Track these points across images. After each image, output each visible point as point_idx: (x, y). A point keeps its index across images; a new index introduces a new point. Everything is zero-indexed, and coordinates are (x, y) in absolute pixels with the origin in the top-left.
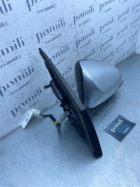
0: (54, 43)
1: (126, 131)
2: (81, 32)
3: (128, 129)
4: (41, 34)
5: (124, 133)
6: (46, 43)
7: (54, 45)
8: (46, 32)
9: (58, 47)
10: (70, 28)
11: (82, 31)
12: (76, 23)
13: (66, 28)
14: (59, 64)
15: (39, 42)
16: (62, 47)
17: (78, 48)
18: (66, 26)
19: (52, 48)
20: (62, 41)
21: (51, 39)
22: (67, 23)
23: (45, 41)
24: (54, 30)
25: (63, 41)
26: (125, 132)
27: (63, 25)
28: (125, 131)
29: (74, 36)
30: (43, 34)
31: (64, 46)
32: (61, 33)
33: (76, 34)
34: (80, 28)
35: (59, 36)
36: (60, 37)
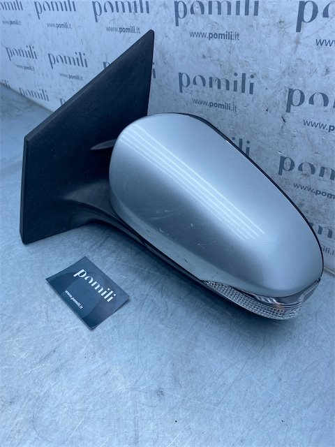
0: (212, 48)
1: (73, 299)
2: (321, 71)
3: (79, 304)
4: (185, 6)
5: (67, 292)
6: (192, 35)
7: (209, 50)
8: (197, 9)
9: (221, 65)
10: (275, 31)
11: (327, 71)
12: (308, 28)
13: (258, 24)
14: (213, 109)
15: (177, 25)
16: (231, 70)
17: (288, 110)
18: (262, 19)
19: (204, 57)
20: (237, 56)
21: (207, 31)
22: (266, 11)
23: (191, 28)
24: (219, 13)
25: (240, 58)
26: (69, 294)
27: (251, 10)
28: (71, 296)
29: (284, 67)
30: (189, 7)
31: (240, 75)
32: (238, 30)
33: (296, 65)
34: (320, 55)
35: (228, 36)
36: (234, 42)
